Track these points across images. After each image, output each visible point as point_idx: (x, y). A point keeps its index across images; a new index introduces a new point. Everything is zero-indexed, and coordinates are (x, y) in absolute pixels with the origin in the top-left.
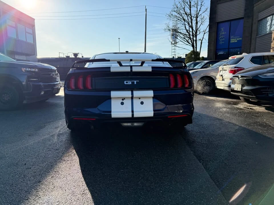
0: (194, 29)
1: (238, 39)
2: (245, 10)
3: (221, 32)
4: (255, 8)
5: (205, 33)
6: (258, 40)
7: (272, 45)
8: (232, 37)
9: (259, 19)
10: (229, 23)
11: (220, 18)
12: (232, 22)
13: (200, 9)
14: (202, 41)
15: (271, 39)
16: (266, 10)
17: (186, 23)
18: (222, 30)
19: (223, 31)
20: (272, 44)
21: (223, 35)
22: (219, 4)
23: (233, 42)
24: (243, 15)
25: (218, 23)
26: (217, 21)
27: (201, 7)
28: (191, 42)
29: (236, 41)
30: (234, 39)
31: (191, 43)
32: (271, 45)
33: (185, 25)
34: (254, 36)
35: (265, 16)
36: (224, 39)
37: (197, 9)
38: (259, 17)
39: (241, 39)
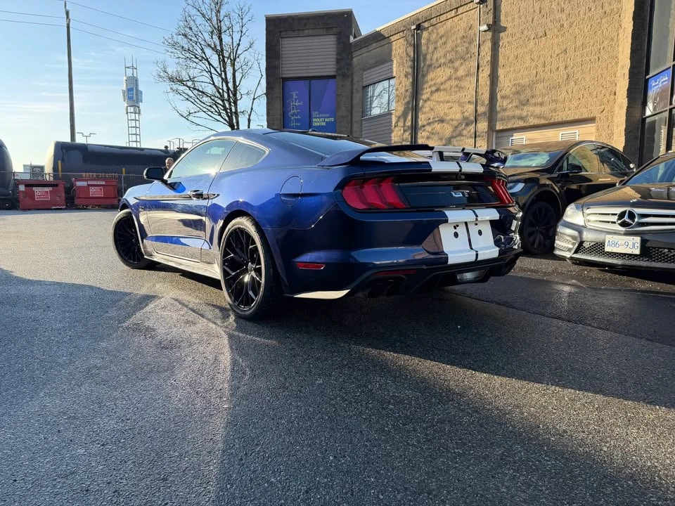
0: (231, 85)
1: (326, 120)
2: (338, 61)
3: (293, 101)
4: (355, 60)
5: (254, 99)
6: (366, 125)
7: (393, 138)
8: (314, 114)
9: (365, 84)
10: (307, 82)
11: (288, 69)
12: (314, 82)
13: (240, 40)
14: (250, 116)
15: (391, 126)
16: (377, 68)
17: (213, 70)
18: (295, 97)
19: (296, 100)
20: (393, 135)
21: (297, 107)
22: (286, 39)
23: (318, 124)
24: (334, 70)
25: (285, 80)
26: (285, 76)
27: (241, 36)
28: (228, 116)
29: (324, 124)
30: (320, 118)
31: (227, 119)
32: (391, 137)
33: (211, 74)
34: (356, 117)
35: (375, 80)
36: (299, 117)
37: (232, 38)
38: (364, 80)
39: (332, 119)
